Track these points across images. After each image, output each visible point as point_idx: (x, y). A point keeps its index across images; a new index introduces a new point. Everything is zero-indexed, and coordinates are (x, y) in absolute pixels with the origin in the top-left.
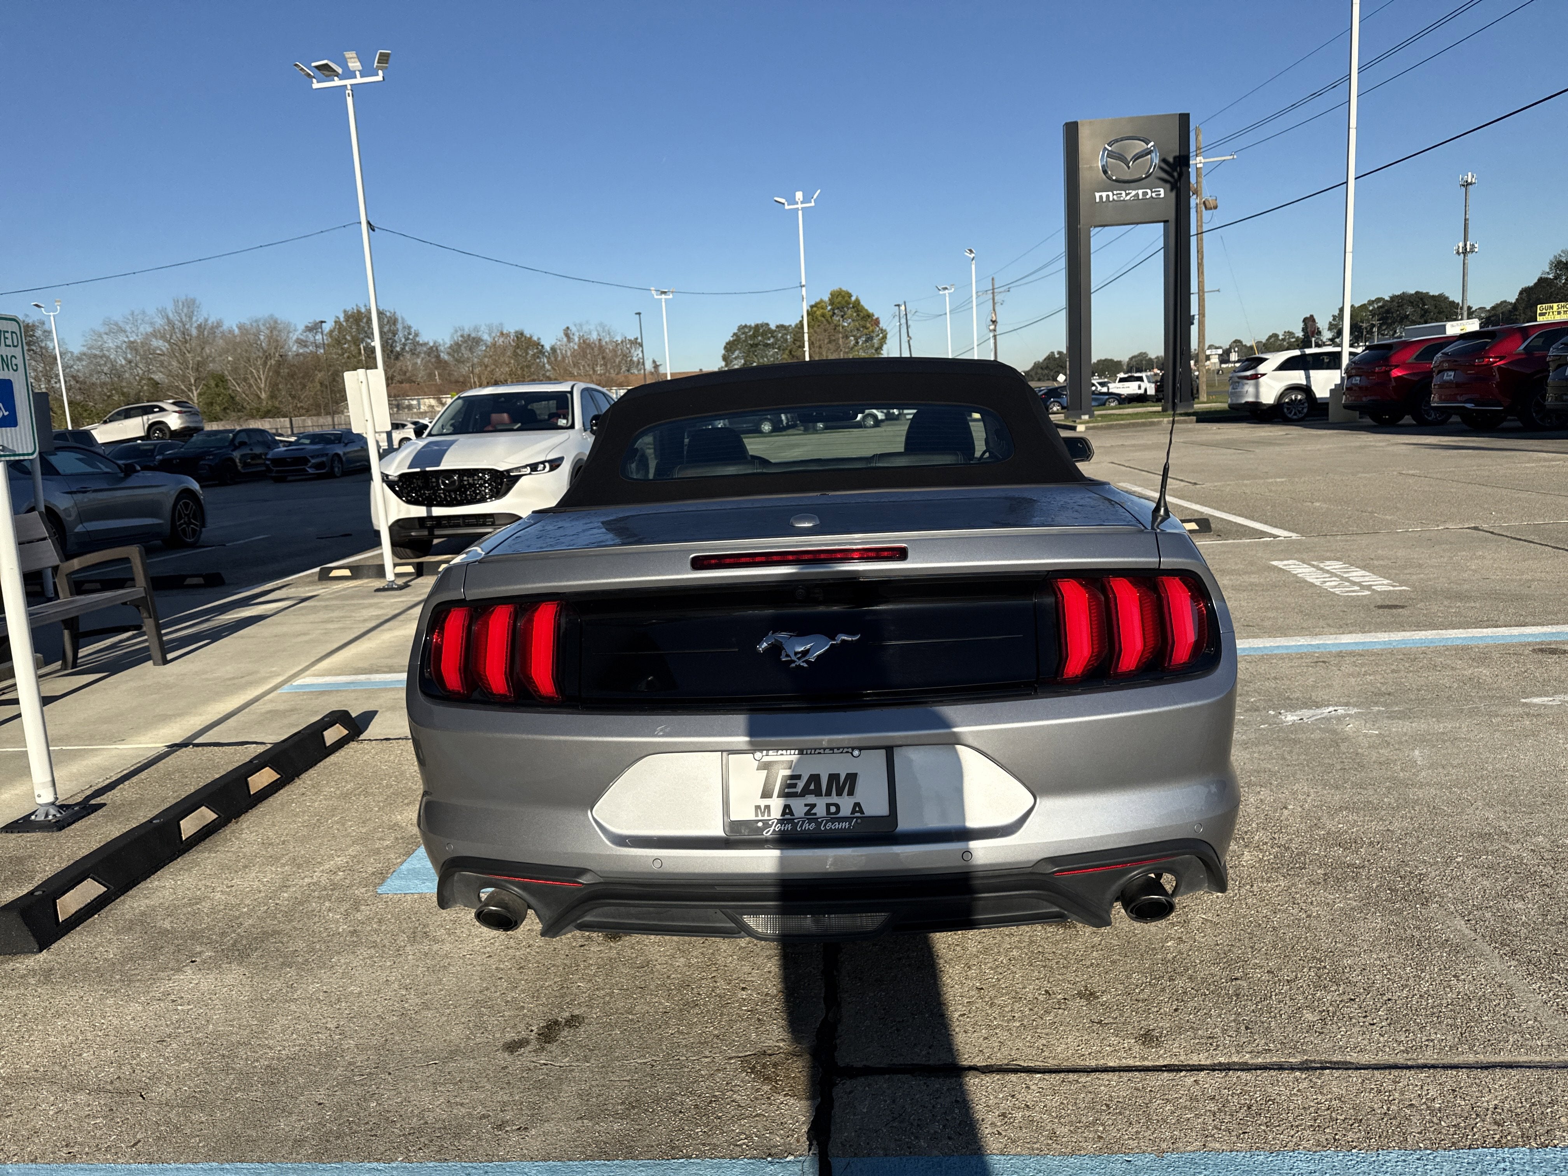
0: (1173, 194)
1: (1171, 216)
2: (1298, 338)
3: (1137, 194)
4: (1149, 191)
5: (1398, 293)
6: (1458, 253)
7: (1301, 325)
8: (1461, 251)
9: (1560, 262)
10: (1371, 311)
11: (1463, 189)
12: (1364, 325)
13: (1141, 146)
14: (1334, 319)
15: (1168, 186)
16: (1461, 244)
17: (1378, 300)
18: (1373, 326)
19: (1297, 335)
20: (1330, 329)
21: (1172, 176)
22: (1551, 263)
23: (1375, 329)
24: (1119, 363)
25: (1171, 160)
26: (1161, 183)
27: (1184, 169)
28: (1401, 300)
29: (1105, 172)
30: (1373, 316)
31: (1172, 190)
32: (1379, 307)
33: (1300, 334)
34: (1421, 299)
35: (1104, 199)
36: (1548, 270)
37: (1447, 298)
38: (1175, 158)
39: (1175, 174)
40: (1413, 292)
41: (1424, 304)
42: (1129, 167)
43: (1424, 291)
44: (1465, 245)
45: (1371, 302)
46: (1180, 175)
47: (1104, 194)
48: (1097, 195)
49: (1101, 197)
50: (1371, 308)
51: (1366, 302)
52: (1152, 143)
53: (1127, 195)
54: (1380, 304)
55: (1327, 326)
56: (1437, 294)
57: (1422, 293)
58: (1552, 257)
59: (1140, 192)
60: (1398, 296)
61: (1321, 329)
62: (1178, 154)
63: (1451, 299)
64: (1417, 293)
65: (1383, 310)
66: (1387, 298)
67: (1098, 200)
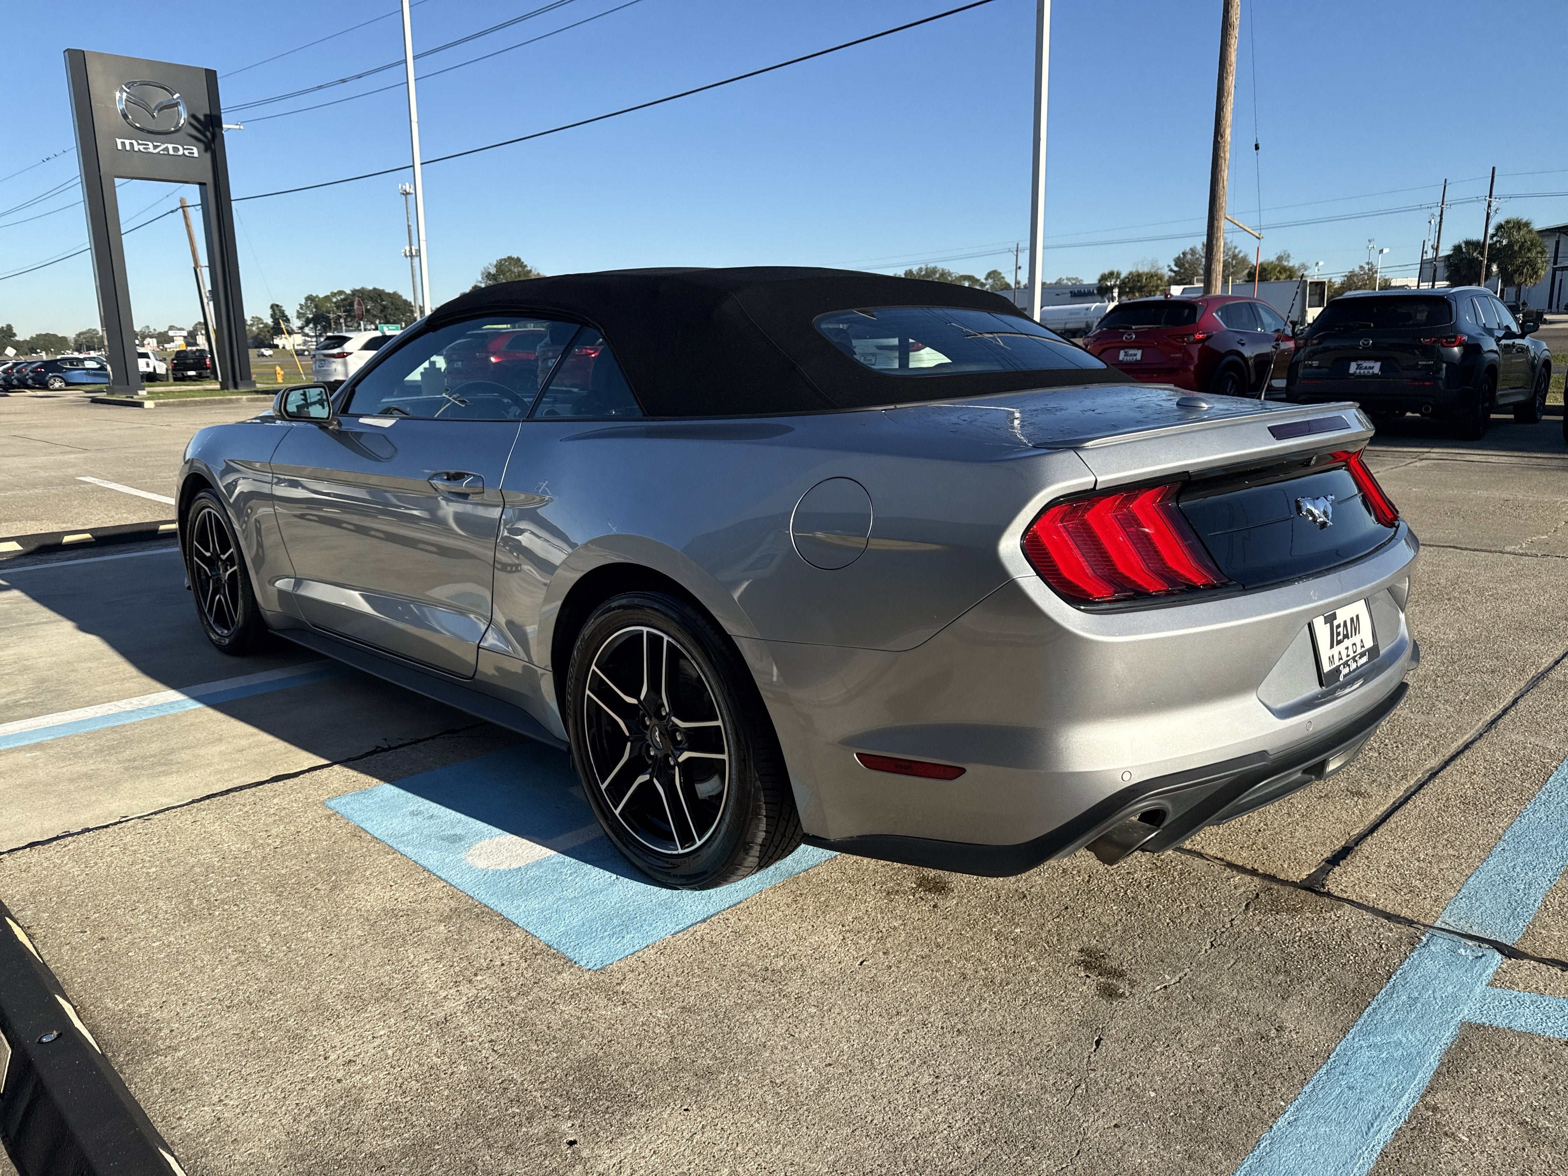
0: (208, 156)
1: (209, 179)
2: (266, 325)
3: (167, 149)
4: (180, 148)
5: (358, 288)
6: (406, 255)
7: (270, 312)
8: (408, 254)
9: (489, 273)
10: (335, 303)
11: (404, 197)
12: (331, 316)
13: (162, 97)
14: (301, 308)
15: (202, 146)
16: (408, 248)
17: (341, 293)
18: (340, 317)
19: (265, 321)
20: (298, 317)
21: (206, 136)
22: (483, 274)
23: (342, 321)
24: (64, 339)
25: (202, 118)
26: (194, 141)
27: (217, 130)
28: (362, 294)
29: (125, 116)
30: (338, 307)
31: (206, 150)
32: (342, 300)
33: (270, 321)
34: (379, 295)
35: (128, 148)
36: (480, 279)
37: (400, 297)
38: (205, 116)
39: (208, 134)
40: (371, 288)
41: (382, 300)
42: (153, 117)
43: (381, 288)
44: (411, 249)
45: (334, 295)
46: (214, 135)
47: (127, 142)
48: (119, 141)
49: (123, 144)
50: (334, 300)
51: (329, 294)
52: (177, 95)
53: (155, 147)
54: (342, 297)
55: (295, 314)
56: (391, 291)
57: (379, 290)
58: (483, 269)
59: (170, 146)
60: (358, 291)
61: (289, 317)
62: (208, 112)
63: (404, 298)
64: (375, 289)
65: (346, 303)
66: (348, 292)
67: (120, 147)
